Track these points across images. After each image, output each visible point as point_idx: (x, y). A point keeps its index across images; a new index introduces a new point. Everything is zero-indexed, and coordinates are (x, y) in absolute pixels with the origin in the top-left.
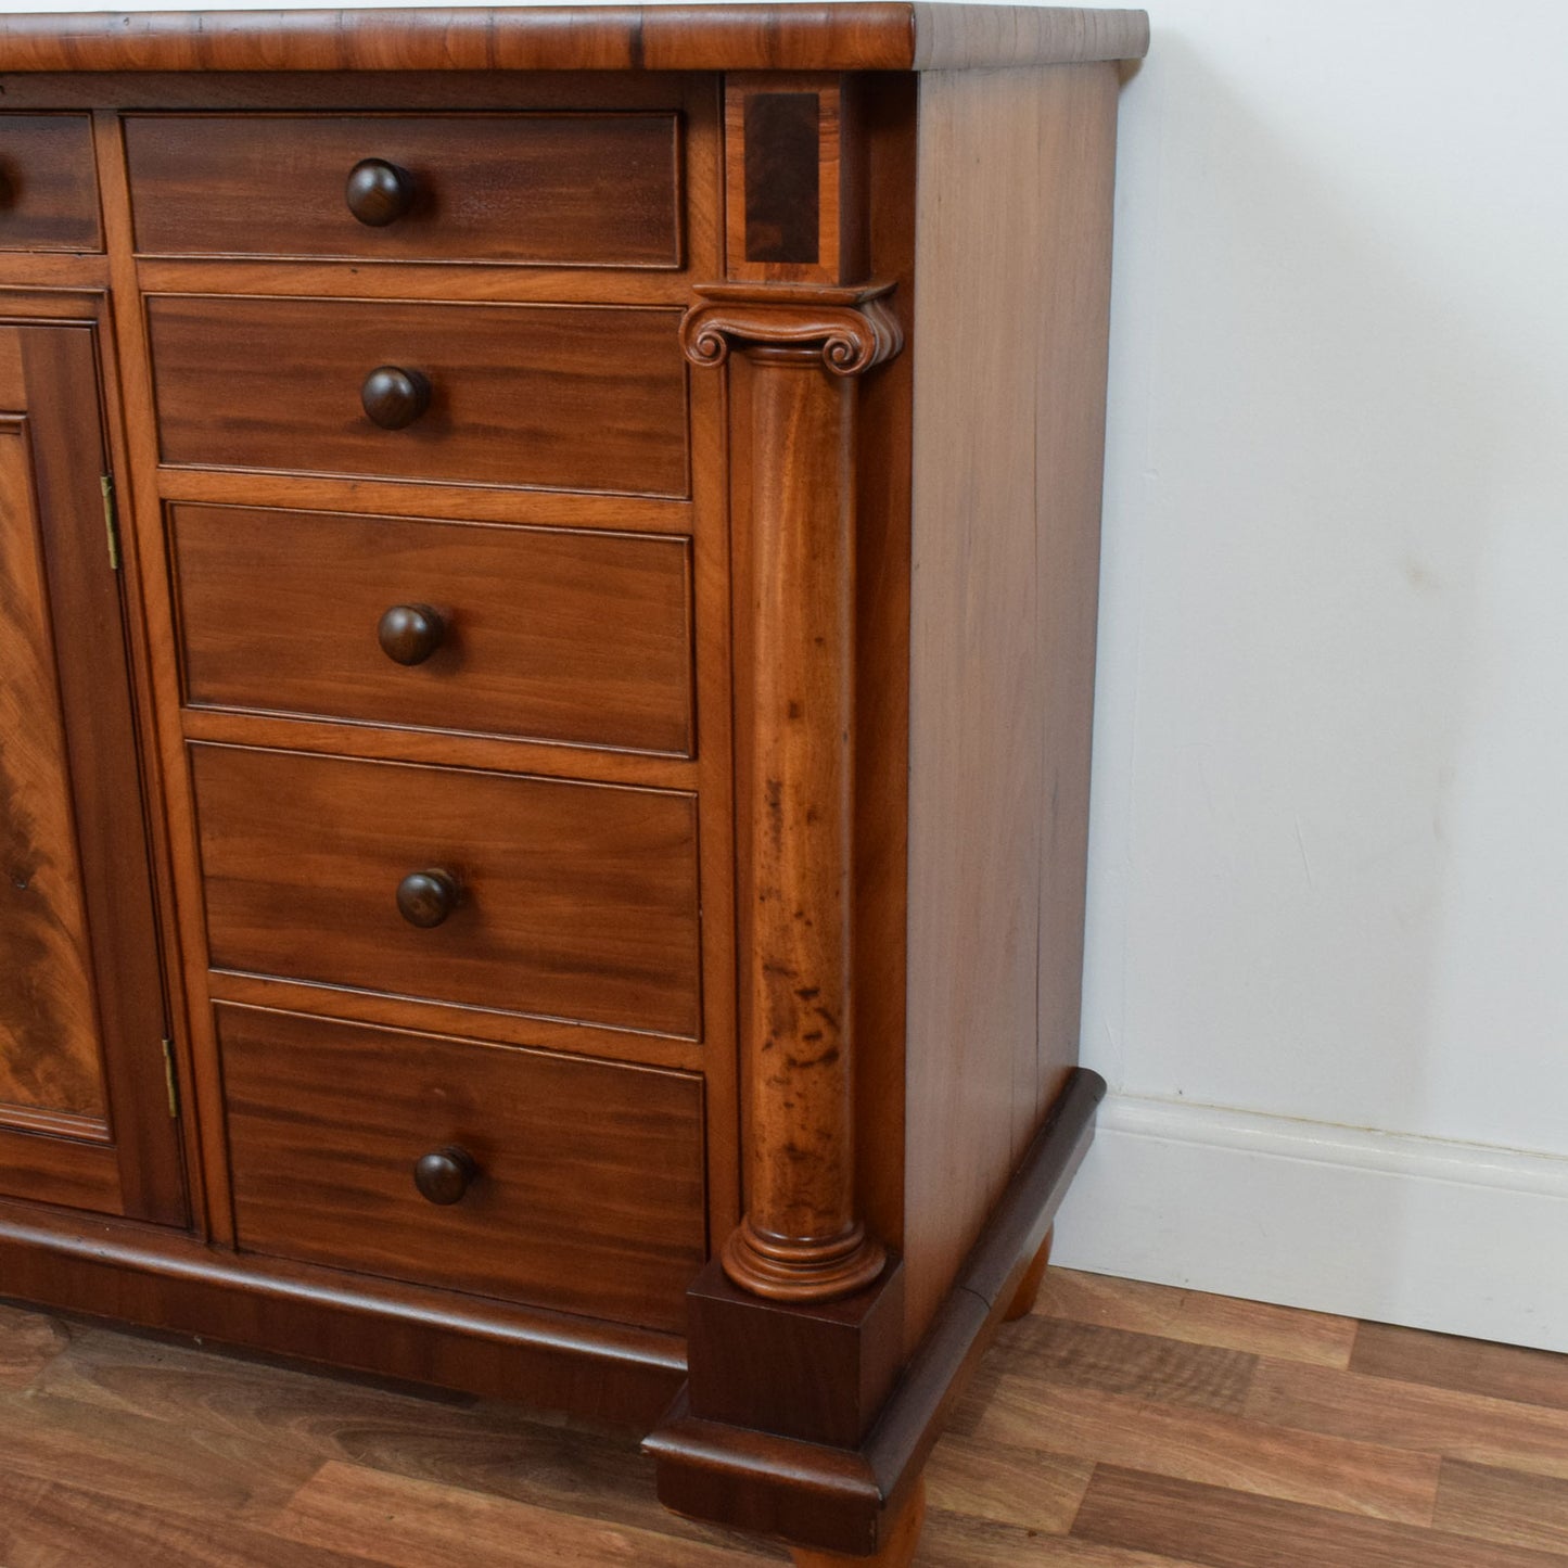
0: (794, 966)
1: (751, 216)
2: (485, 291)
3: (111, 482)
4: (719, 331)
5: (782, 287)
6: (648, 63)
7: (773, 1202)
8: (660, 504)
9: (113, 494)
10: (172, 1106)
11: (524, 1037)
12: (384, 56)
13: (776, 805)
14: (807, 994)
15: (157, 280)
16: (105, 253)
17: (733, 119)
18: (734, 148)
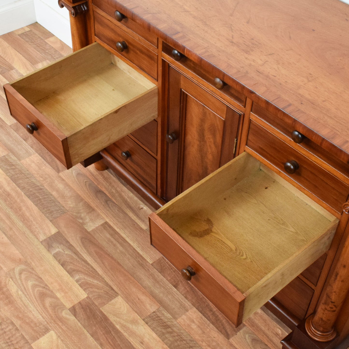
0: (331, 298)
3: (237, 140)
9: (237, 143)
13: (336, 276)
14: (332, 302)
15: (253, 118)
16: (245, 108)
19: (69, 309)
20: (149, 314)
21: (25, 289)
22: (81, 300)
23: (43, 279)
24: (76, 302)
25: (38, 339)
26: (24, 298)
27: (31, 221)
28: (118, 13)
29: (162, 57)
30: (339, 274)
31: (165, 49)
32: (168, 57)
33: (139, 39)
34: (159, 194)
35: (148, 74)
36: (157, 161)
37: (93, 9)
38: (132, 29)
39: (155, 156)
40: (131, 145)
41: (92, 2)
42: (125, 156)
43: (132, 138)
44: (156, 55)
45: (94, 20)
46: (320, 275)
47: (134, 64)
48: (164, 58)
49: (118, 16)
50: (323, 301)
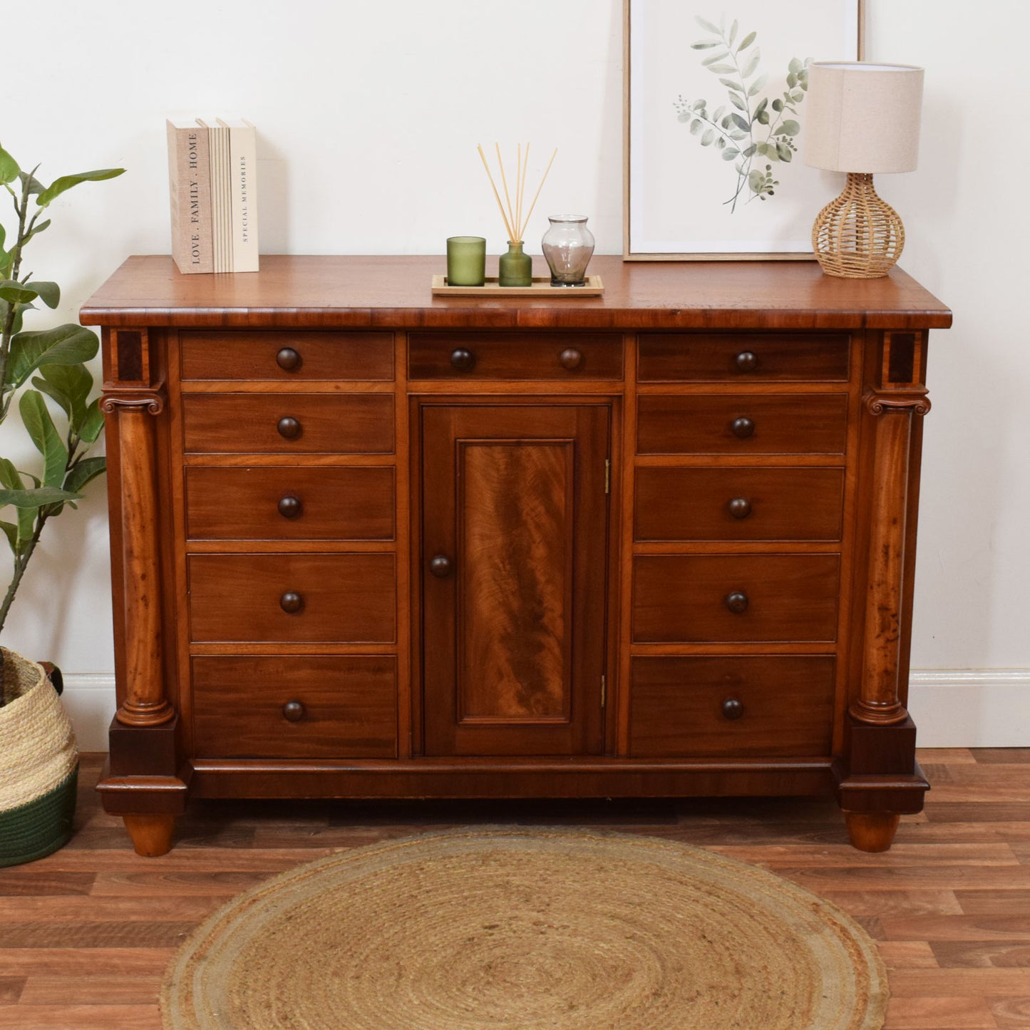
0: (890, 607)
1: (891, 369)
2: (773, 390)
3: (610, 462)
4: (880, 404)
5: (901, 390)
6: (867, 326)
7: (879, 691)
8: (834, 456)
9: (611, 466)
10: (603, 703)
11: (765, 651)
13: (886, 553)
14: (894, 616)
15: (644, 390)
16: (624, 381)
17: (887, 341)
18: (887, 349)
28: (285, 354)
29: (407, 392)
30: (891, 544)
31: (418, 371)
32: (427, 383)
33: (337, 387)
34: (405, 749)
35: (364, 452)
36: (397, 657)
37: (181, 393)
38: (317, 375)
39: (390, 649)
40: (304, 674)
41: (182, 377)
42: (294, 710)
43: (309, 649)
44: (389, 398)
45: (183, 418)
46: (838, 608)
47: (321, 451)
48: (411, 392)
49: (288, 359)
50: (877, 631)
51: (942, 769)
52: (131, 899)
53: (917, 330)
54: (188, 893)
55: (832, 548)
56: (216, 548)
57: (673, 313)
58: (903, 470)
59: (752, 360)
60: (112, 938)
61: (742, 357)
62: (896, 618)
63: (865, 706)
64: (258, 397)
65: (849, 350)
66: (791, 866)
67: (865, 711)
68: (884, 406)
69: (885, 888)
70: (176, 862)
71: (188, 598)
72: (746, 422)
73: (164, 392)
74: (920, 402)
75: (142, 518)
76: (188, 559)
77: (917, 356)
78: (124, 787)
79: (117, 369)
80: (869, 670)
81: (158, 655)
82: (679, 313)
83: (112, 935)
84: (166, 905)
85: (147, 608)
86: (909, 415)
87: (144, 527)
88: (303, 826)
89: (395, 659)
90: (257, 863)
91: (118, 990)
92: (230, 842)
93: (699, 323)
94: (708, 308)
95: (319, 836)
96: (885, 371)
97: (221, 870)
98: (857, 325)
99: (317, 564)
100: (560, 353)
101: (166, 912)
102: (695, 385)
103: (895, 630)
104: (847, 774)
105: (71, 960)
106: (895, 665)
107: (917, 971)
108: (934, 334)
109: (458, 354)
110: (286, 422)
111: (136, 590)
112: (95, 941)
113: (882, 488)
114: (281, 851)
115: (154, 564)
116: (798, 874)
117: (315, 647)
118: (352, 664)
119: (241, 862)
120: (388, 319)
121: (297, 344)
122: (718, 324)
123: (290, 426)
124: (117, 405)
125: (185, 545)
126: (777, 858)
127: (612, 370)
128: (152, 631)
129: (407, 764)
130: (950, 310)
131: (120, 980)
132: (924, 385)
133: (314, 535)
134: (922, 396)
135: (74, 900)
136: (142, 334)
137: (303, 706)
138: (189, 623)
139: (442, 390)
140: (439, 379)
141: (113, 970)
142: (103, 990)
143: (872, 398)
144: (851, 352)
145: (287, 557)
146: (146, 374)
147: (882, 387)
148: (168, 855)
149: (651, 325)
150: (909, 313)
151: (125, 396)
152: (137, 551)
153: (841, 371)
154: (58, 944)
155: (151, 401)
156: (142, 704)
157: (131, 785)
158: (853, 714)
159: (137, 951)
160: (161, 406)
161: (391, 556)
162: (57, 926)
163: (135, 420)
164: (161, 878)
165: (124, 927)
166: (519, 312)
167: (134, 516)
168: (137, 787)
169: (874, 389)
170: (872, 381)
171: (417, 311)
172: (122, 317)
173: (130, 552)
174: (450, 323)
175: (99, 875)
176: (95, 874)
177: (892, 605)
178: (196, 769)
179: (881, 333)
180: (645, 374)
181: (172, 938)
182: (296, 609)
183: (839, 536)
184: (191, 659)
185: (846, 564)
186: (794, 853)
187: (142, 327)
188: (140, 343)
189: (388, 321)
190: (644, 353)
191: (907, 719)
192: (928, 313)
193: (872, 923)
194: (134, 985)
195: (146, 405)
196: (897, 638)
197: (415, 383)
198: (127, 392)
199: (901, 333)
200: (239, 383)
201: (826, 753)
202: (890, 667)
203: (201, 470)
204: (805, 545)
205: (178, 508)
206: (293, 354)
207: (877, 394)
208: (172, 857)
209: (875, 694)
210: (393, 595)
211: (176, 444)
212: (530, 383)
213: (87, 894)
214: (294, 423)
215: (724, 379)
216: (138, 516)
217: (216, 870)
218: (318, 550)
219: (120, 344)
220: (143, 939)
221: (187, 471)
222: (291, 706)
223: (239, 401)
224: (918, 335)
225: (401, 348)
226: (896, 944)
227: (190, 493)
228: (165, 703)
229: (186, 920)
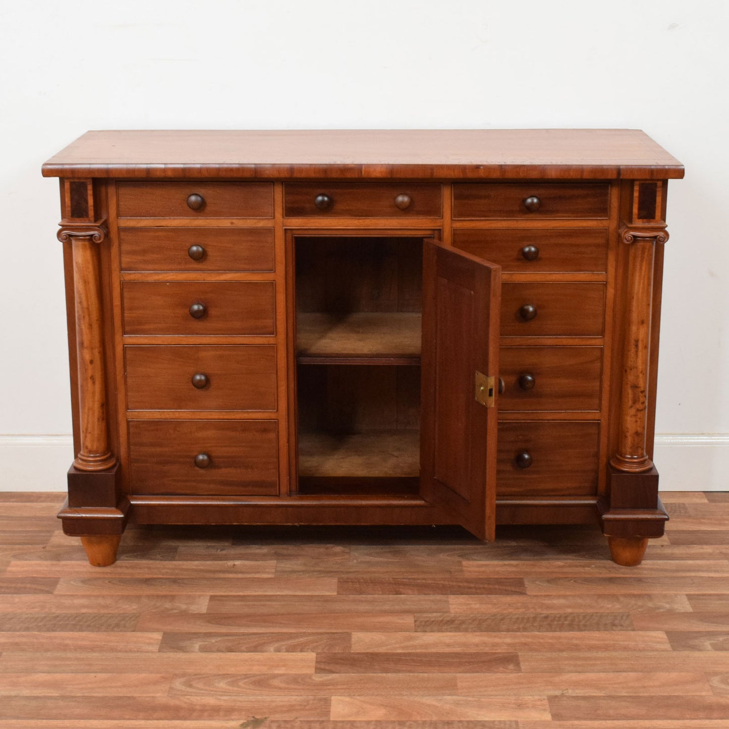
0: (640, 386)
1: (639, 209)
2: (554, 225)
4: (631, 235)
5: (647, 225)
6: (621, 177)
7: (632, 448)
8: (598, 274)
11: (548, 418)
12: (553, 175)
13: (637, 346)
14: (642, 392)
15: (458, 225)
16: (442, 218)
17: (636, 188)
18: (636, 194)
19: (316, 673)
20: (413, 625)
21: (225, 692)
22: (315, 660)
23: (229, 673)
24: (314, 664)
25: (330, 711)
26: (240, 699)
27: (104, 645)
28: (193, 198)
29: (283, 226)
30: (640, 339)
31: (291, 211)
32: (297, 220)
33: (232, 223)
34: (284, 489)
35: (253, 271)
36: (278, 421)
37: (118, 227)
38: (217, 214)
39: (273, 416)
40: (211, 433)
41: (118, 215)
42: (203, 460)
43: (215, 415)
44: (271, 231)
45: (120, 245)
46: (601, 387)
47: (220, 270)
48: (288, 226)
49: (195, 202)
50: (630, 403)
51: (683, 507)
52: (83, 596)
53: (658, 180)
54: (126, 593)
55: (597, 342)
56: (146, 341)
57: (477, 167)
58: (649, 285)
59: (537, 203)
60: (67, 624)
61: (529, 200)
62: (644, 394)
63: (622, 458)
64: (176, 230)
65: (609, 195)
66: (567, 576)
67: (621, 462)
68: (635, 237)
69: (636, 592)
70: (119, 570)
71: (125, 377)
72: (533, 249)
73: (106, 225)
74: (661, 234)
75: (90, 318)
76: (124, 349)
77: (659, 199)
78: (79, 516)
79: (70, 209)
80: (624, 432)
81: (103, 419)
82: (482, 167)
83: (66, 623)
84: (109, 601)
85: (94, 385)
86: (653, 244)
87: (91, 325)
88: (213, 545)
89: (277, 423)
90: (177, 571)
91: (67, 663)
92: (158, 557)
93: (496, 175)
94: (503, 164)
95: (224, 552)
96: (635, 210)
97: (150, 576)
98: (614, 176)
99: (218, 353)
100: (395, 198)
101: (106, 607)
102: (494, 221)
103: (643, 403)
104: (608, 508)
105: (35, 641)
106: (644, 428)
107: (656, 653)
108: (672, 183)
109: (320, 198)
110: (194, 248)
111: (86, 373)
112: (54, 627)
113: (633, 298)
114: (196, 563)
115: (99, 353)
116: (572, 581)
117: (218, 414)
118: (246, 426)
119: (165, 570)
120: (267, 172)
121: (202, 191)
122: (510, 175)
123: (197, 252)
124: (70, 236)
125: (122, 338)
126: (557, 570)
127: (434, 211)
128: (98, 401)
129: (286, 500)
130: (683, 165)
131: (69, 655)
132: (665, 221)
133: (216, 332)
134: (662, 229)
135: (41, 597)
136: (88, 183)
137: (209, 457)
138: (126, 395)
139: (308, 225)
140: (307, 216)
141: (65, 648)
142: (57, 663)
143: (625, 230)
144: (610, 197)
145: (197, 348)
146: (91, 213)
147: (633, 223)
148: (113, 565)
149: (461, 176)
150: (652, 167)
151: (77, 229)
152: (86, 343)
153: (603, 210)
154: (27, 629)
155: (96, 233)
156: (92, 455)
157: (83, 514)
158: (612, 464)
159: (84, 634)
160: (103, 236)
161: (273, 347)
162: (27, 616)
163: (84, 247)
164: (107, 582)
165: (77, 617)
166: (363, 166)
167: (84, 317)
168: (88, 515)
169: (627, 224)
170: (626, 218)
171: (289, 166)
172: (73, 171)
173: (82, 344)
174: (313, 175)
175: (62, 580)
176: (59, 578)
177: (641, 384)
178: (132, 502)
179: (632, 182)
180: (458, 213)
181: (110, 625)
182: (204, 385)
183: (602, 333)
184: (128, 422)
185: (607, 353)
186: (570, 566)
187: (89, 178)
188: (86, 190)
189: (267, 174)
190: (457, 197)
191: (652, 468)
192: (667, 167)
193: (624, 618)
194: (78, 659)
195: (92, 236)
196: (645, 409)
197: (289, 220)
198: (77, 226)
199: (647, 182)
200: (160, 220)
201: (594, 493)
202: (640, 430)
203: (133, 284)
204: (577, 340)
205: (117, 311)
206: (199, 199)
207: (628, 228)
208: (116, 567)
209: (629, 450)
210: (274, 376)
211: (115, 265)
212: (373, 220)
213: (51, 593)
214: (200, 249)
215: (516, 217)
216: (87, 317)
217: (147, 576)
218: (221, 343)
219: (72, 191)
220: (89, 626)
221: (123, 285)
222: (201, 457)
223: (160, 234)
224: (659, 184)
225: (278, 193)
226: (641, 633)
227: (125, 300)
228: (109, 455)
229: (122, 612)
